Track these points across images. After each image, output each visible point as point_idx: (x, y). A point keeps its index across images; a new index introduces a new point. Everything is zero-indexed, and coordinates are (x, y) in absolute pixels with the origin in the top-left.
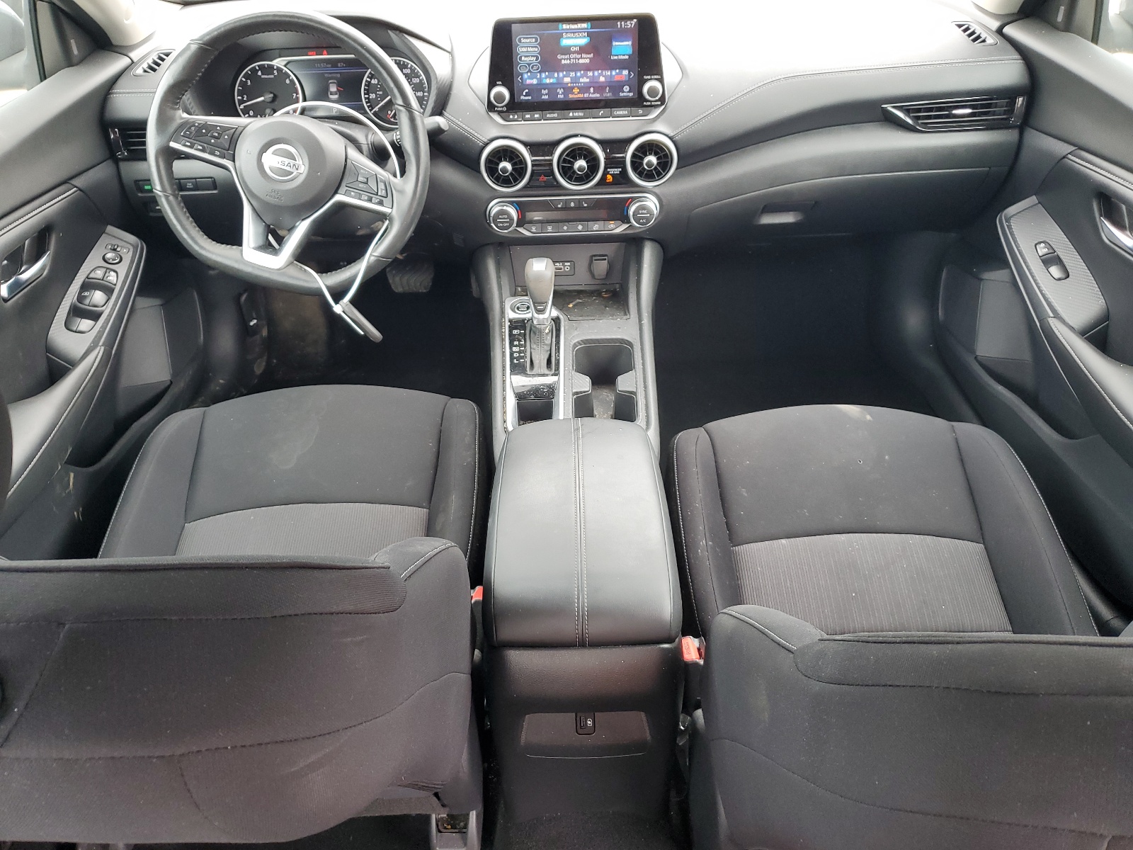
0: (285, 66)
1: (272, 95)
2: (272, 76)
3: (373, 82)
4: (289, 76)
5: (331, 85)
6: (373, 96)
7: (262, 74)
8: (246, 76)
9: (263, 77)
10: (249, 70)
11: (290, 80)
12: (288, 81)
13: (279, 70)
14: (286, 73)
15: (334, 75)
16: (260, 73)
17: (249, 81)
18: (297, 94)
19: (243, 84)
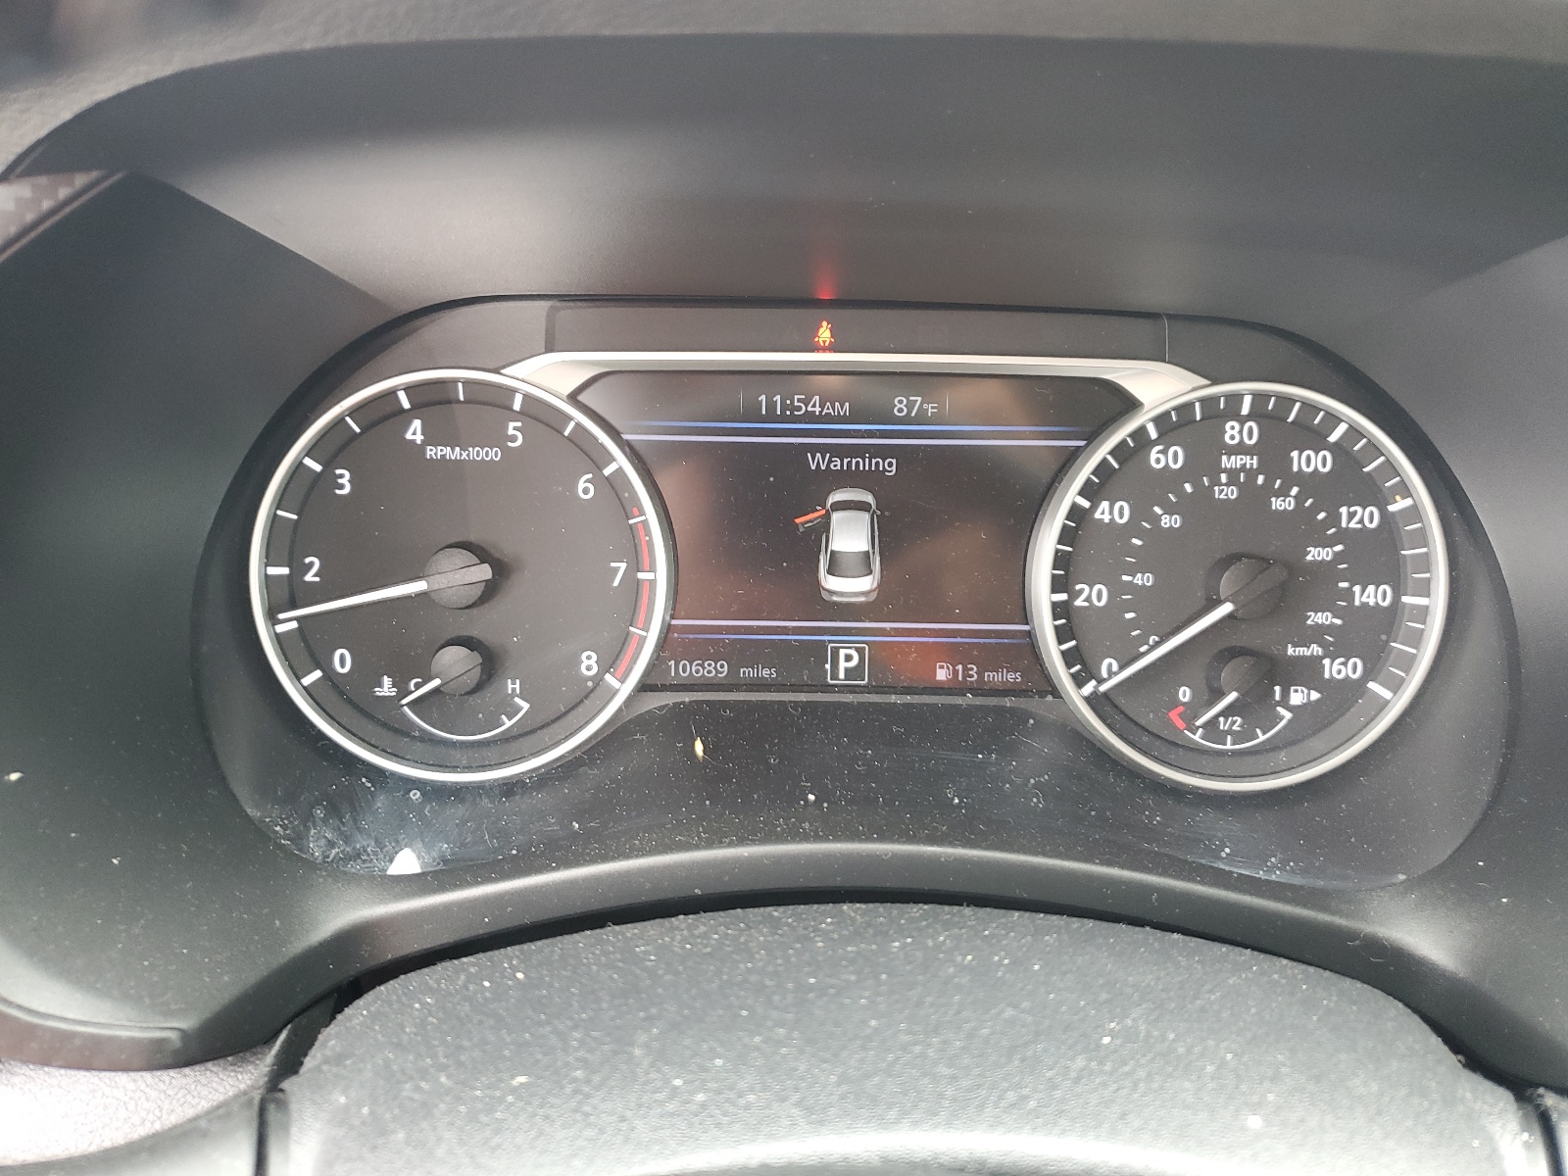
0: (573, 398)
1: (485, 572)
2: (493, 454)
3: (1103, 512)
4: (596, 459)
5: (836, 516)
6: (1092, 595)
7: (431, 438)
8: (335, 447)
9: (431, 452)
10: (354, 412)
11: (599, 481)
12: (585, 487)
13: (538, 414)
14: (582, 443)
15: (864, 464)
16: (415, 431)
17: (345, 477)
18: (637, 559)
19: (305, 490)
